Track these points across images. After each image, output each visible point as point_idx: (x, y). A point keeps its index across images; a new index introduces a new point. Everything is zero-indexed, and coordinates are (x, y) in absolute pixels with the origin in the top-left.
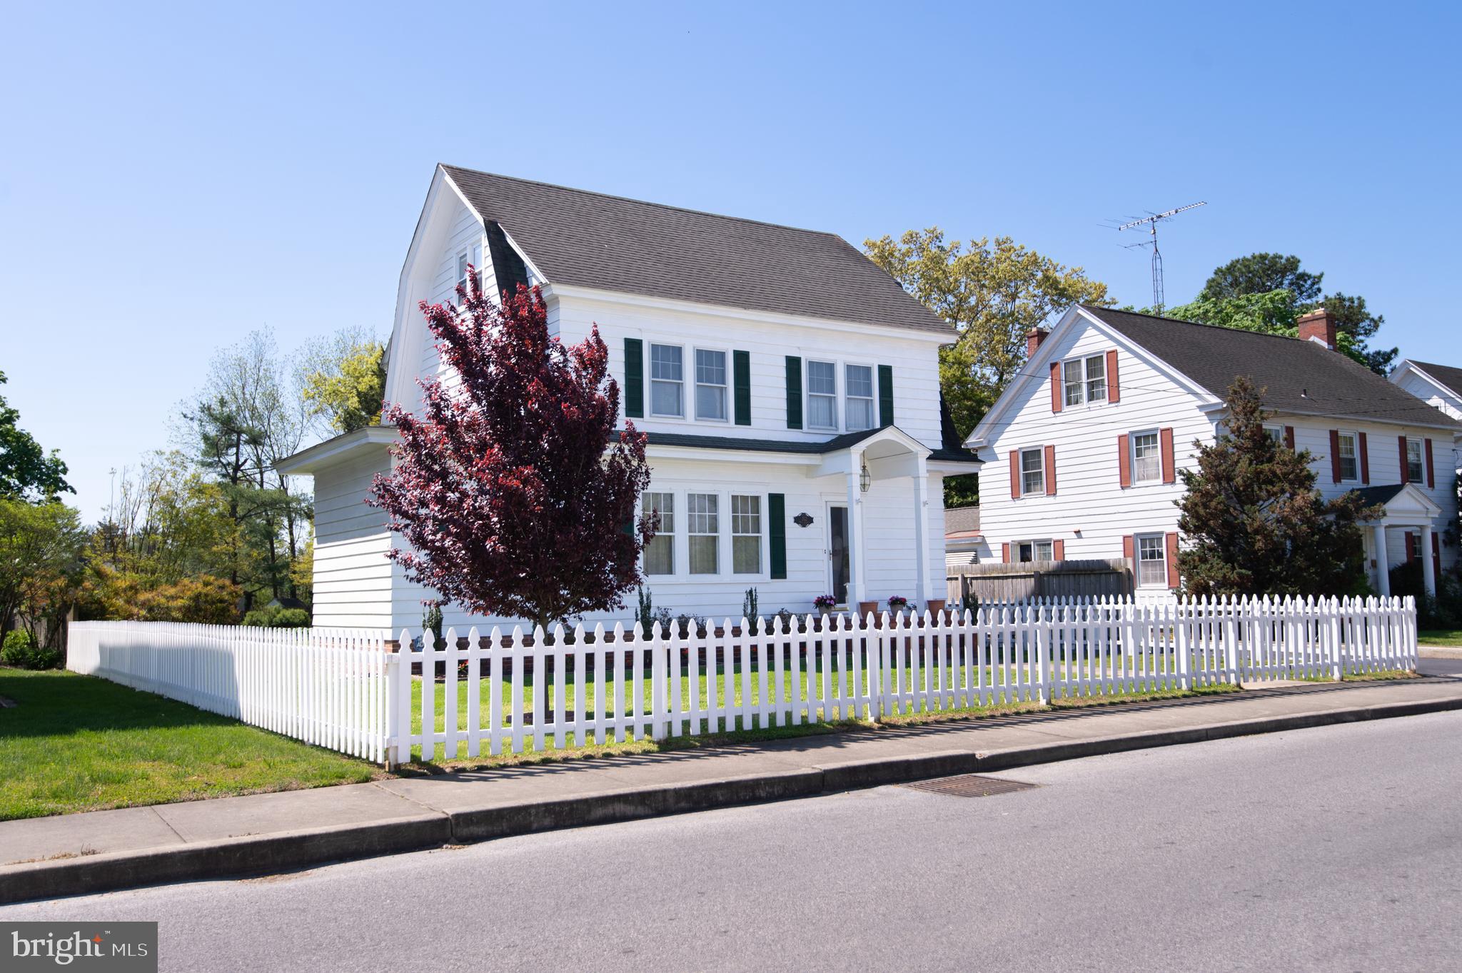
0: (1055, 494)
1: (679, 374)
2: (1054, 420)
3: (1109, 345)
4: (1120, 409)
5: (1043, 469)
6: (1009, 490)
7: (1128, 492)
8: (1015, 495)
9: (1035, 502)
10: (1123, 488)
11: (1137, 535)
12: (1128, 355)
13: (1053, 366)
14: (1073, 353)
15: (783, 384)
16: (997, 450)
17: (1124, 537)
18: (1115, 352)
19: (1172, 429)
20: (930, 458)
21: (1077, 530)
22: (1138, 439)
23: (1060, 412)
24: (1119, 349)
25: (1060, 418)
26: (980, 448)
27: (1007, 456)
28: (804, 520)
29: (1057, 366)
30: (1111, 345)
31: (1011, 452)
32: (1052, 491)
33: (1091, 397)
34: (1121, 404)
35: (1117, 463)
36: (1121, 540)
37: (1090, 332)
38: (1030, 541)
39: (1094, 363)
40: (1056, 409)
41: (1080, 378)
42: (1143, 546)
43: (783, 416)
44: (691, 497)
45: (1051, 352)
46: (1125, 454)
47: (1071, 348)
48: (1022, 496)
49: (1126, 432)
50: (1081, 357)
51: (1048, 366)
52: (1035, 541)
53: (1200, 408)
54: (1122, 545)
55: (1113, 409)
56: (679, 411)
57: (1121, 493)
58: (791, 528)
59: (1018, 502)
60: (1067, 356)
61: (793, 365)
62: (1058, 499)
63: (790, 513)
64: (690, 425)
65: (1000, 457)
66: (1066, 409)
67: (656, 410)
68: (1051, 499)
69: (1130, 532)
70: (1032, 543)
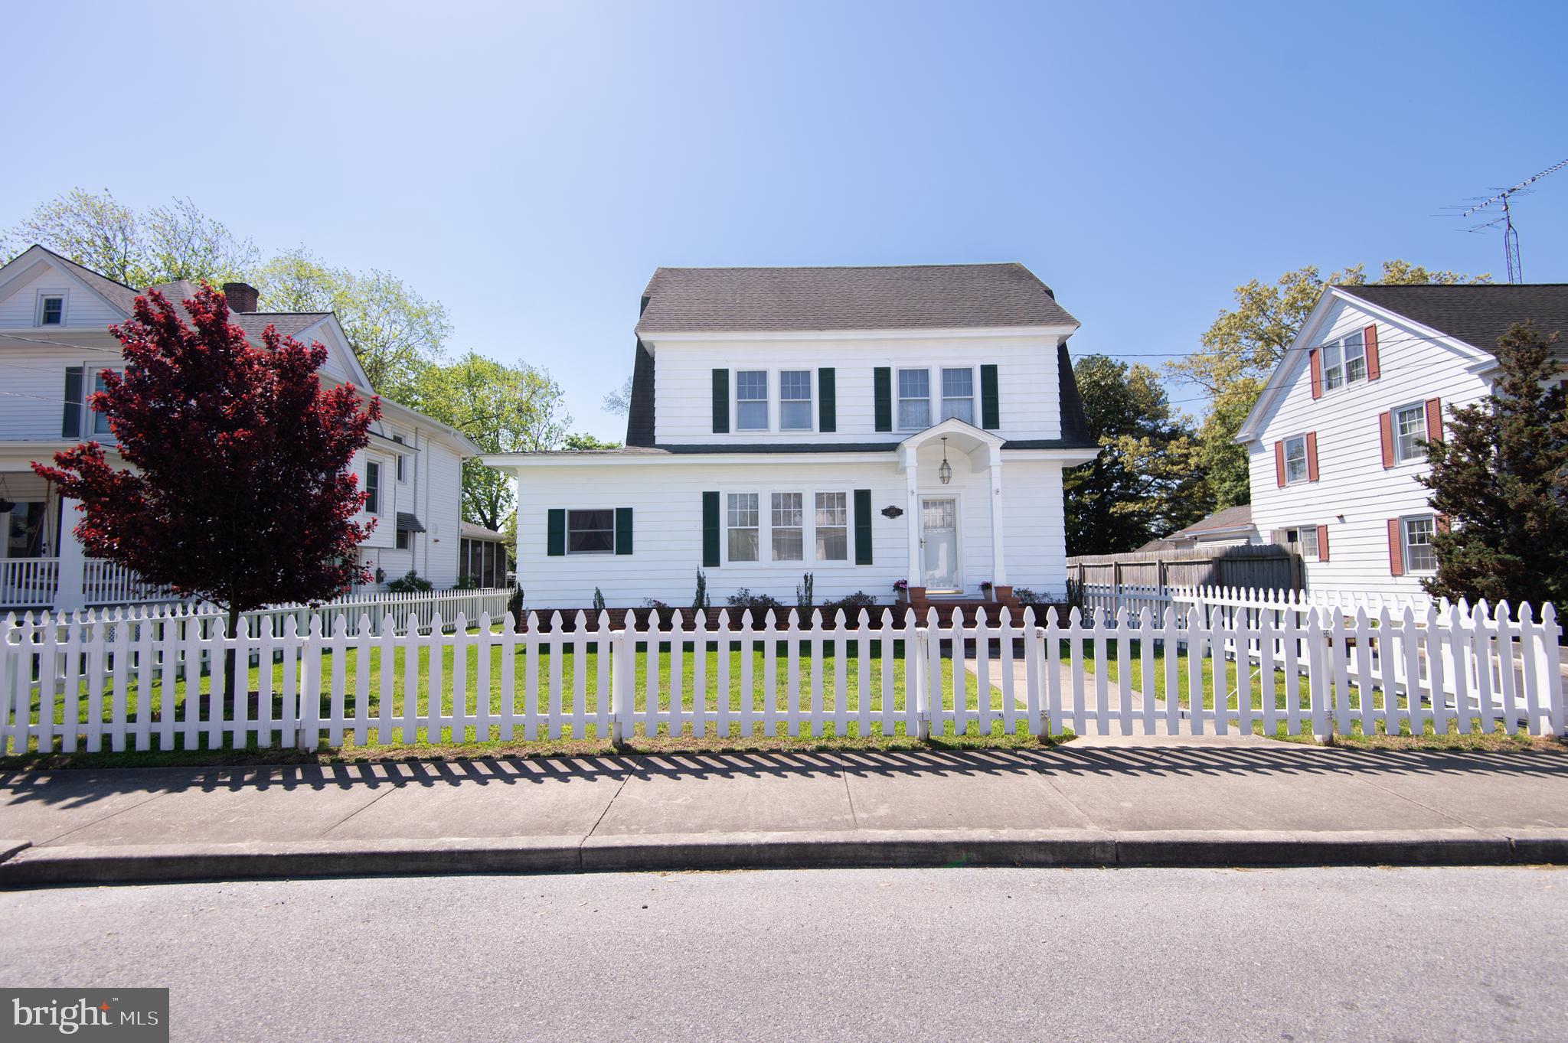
0: (1317, 480)
1: (764, 393)
2: (1315, 407)
3: (1367, 321)
4: (1382, 385)
5: (1306, 456)
6: (1275, 480)
7: (1391, 472)
8: (1281, 484)
9: (1300, 490)
10: (1386, 469)
11: (1404, 518)
12: (1388, 326)
13: (1312, 353)
14: (1331, 337)
15: (872, 392)
16: (1264, 443)
17: (1389, 521)
18: (1374, 327)
19: (1439, 399)
20: (1003, 448)
21: (1339, 515)
22: (1402, 415)
23: (1320, 397)
24: (1378, 322)
25: (1321, 403)
26: (1249, 442)
27: (1273, 447)
28: (892, 512)
29: (1316, 352)
30: (1368, 321)
31: (1276, 443)
32: (1314, 477)
33: (1351, 378)
34: (1382, 379)
35: (1379, 443)
36: (1385, 524)
37: (1348, 311)
38: (1296, 527)
39: (1352, 341)
40: (1316, 395)
41: (1339, 361)
42: (1411, 529)
43: (872, 421)
44: (775, 496)
45: (1311, 339)
46: (1387, 432)
47: (1328, 332)
48: (1287, 484)
49: (1387, 409)
50: (1339, 338)
51: (1307, 353)
52: (1301, 527)
53: (1470, 370)
54: (1386, 529)
55: (1374, 386)
56: (764, 425)
57: (1384, 474)
58: (878, 521)
59: (1284, 490)
60: (1325, 341)
61: (882, 376)
62: (1321, 485)
63: (877, 506)
64: (774, 434)
65: (1266, 448)
66: (1327, 394)
67: (741, 426)
68: (1314, 485)
69: (1395, 515)
70: (1298, 530)
